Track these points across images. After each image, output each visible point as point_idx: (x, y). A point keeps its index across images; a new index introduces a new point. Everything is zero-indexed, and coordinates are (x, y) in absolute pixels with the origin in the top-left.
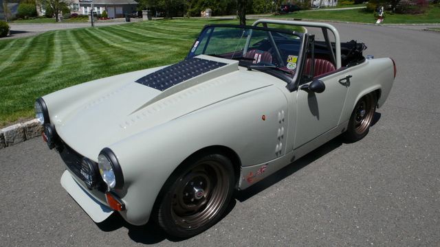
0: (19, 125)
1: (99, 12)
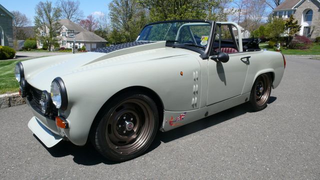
0: (6, 95)
1: (80, 47)
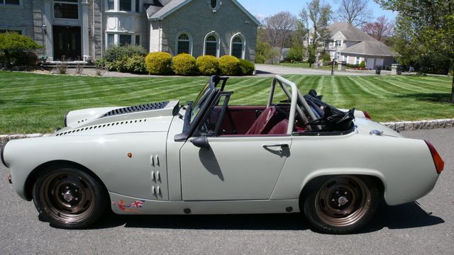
1: (358, 62)
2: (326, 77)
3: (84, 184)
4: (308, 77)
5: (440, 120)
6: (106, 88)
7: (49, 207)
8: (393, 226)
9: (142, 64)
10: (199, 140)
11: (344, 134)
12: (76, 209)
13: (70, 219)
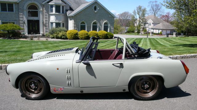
1: (159, 32)
2: (145, 39)
3: (39, 81)
4: (137, 39)
5: (192, 55)
6: (50, 45)
7: (25, 91)
8: (169, 97)
9: (65, 35)
10: (86, 62)
11: (146, 58)
12: (36, 92)
13: (33, 96)
